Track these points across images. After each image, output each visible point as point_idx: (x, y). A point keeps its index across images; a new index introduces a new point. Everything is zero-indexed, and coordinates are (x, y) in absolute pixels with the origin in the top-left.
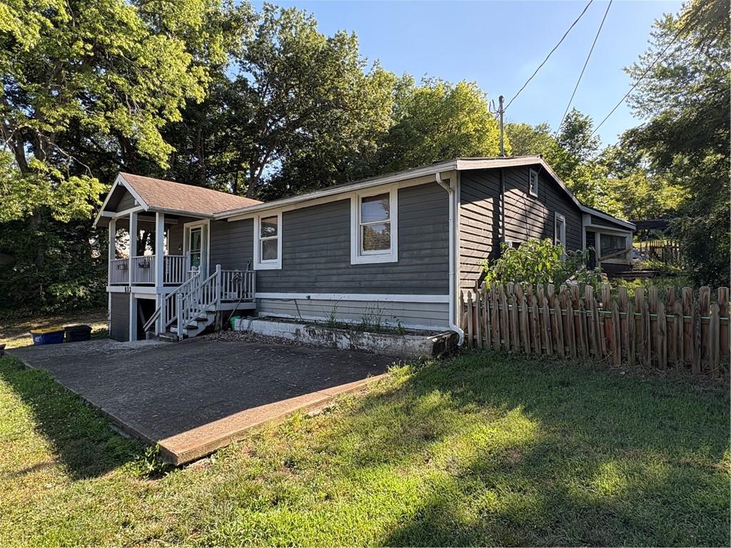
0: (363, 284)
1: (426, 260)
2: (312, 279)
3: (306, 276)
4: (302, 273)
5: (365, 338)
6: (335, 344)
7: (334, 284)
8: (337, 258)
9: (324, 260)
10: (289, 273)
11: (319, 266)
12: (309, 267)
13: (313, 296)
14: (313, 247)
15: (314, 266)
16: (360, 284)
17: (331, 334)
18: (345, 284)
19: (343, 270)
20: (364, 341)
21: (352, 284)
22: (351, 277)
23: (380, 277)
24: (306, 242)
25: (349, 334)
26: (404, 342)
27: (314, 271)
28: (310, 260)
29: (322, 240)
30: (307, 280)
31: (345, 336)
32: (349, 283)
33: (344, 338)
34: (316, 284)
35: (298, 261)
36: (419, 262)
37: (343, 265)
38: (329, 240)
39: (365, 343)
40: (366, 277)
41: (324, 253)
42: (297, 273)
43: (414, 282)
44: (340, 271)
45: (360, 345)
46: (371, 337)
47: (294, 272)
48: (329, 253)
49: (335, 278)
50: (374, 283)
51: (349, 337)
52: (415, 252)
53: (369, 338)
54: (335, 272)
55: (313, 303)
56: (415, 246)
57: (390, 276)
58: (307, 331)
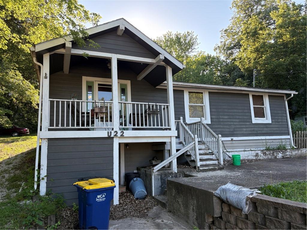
0: (259, 132)
1: (280, 123)
2: (232, 130)
3: (228, 128)
4: (225, 127)
7: (245, 132)
8: (245, 120)
9: (237, 120)
11: (235, 123)
14: (231, 114)
15: (232, 123)
16: (257, 132)
17: (274, 153)
18: (250, 132)
19: (248, 125)
21: (254, 132)
22: (253, 129)
23: (265, 129)
24: (226, 110)
29: (235, 111)
31: (280, 152)
32: (252, 132)
33: (280, 154)
34: (235, 132)
36: (278, 124)
37: (248, 123)
38: (240, 111)
39: (288, 154)
40: (260, 129)
41: (238, 117)
43: (278, 131)
48: (240, 117)
49: (245, 129)
50: (263, 132)
51: (282, 153)
52: (276, 120)
53: (289, 152)
54: (244, 126)
55: (234, 142)
56: (276, 117)
57: (269, 129)
58: (262, 153)
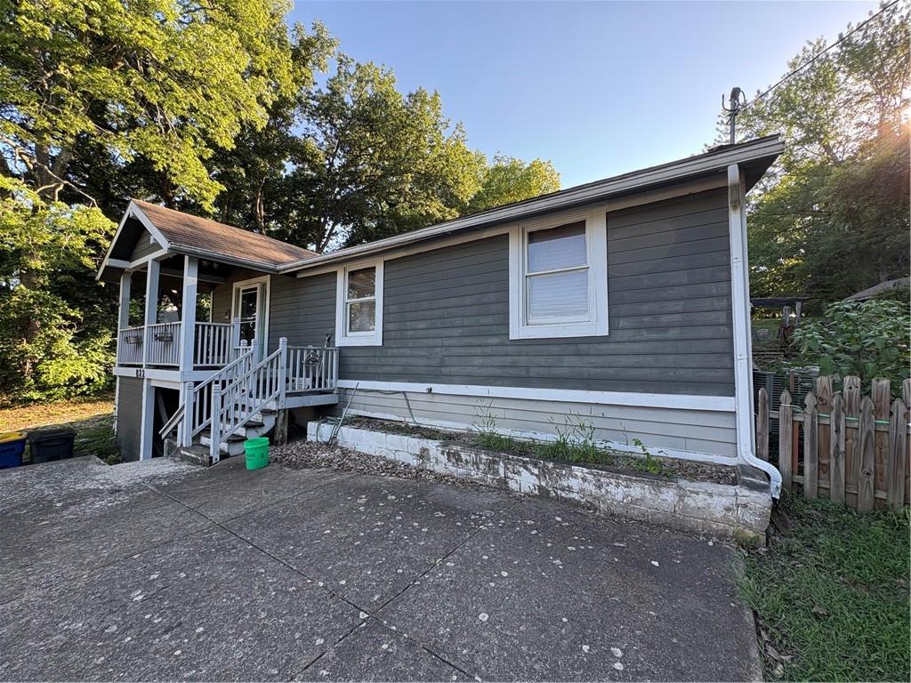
0: (533, 372)
1: (673, 333)
2: (435, 362)
3: (423, 356)
4: (417, 352)
5: (576, 477)
6: (504, 481)
7: (478, 371)
8: (482, 328)
9: (456, 332)
10: (395, 351)
11: (446, 342)
12: (431, 342)
13: (437, 388)
14: (438, 313)
15: (439, 341)
16: (527, 371)
17: (494, 462)
18: (498, 372)
19: (494, 348)
20: (575, 483)
21: (513, 371)
22: (509, 360)
23: (574, 360)
24: (426, 305)
25: (535, 465)
26: (681, 497)
27: (438, 350)
28: (431, 332)
29: (454, 301)
30: (425, 362)
31: (526, 468)
32: (507, 370)
33: (524, 473)
34: (443, 369)
35: (410, 333)
36: (660, 336)
37: (494, 340)
38: (468, 300)
39: (576, 488)
40: (541, 360)
41: (458, 321)
42: (408, 352)
43: (647, 371)
44: (488, 350)
45: (563, 490)
46: (590, 477)
47: (402, 351)
48: (466, 321)
49: (478, 361)
50: (558, 372)
51: (536, 471)
52: (646, 319)
53: (584, 479)
54: (478, 351)
55: (437, 399)
56: (646, 307)
57: (593, 359)
58: (443, 453)
